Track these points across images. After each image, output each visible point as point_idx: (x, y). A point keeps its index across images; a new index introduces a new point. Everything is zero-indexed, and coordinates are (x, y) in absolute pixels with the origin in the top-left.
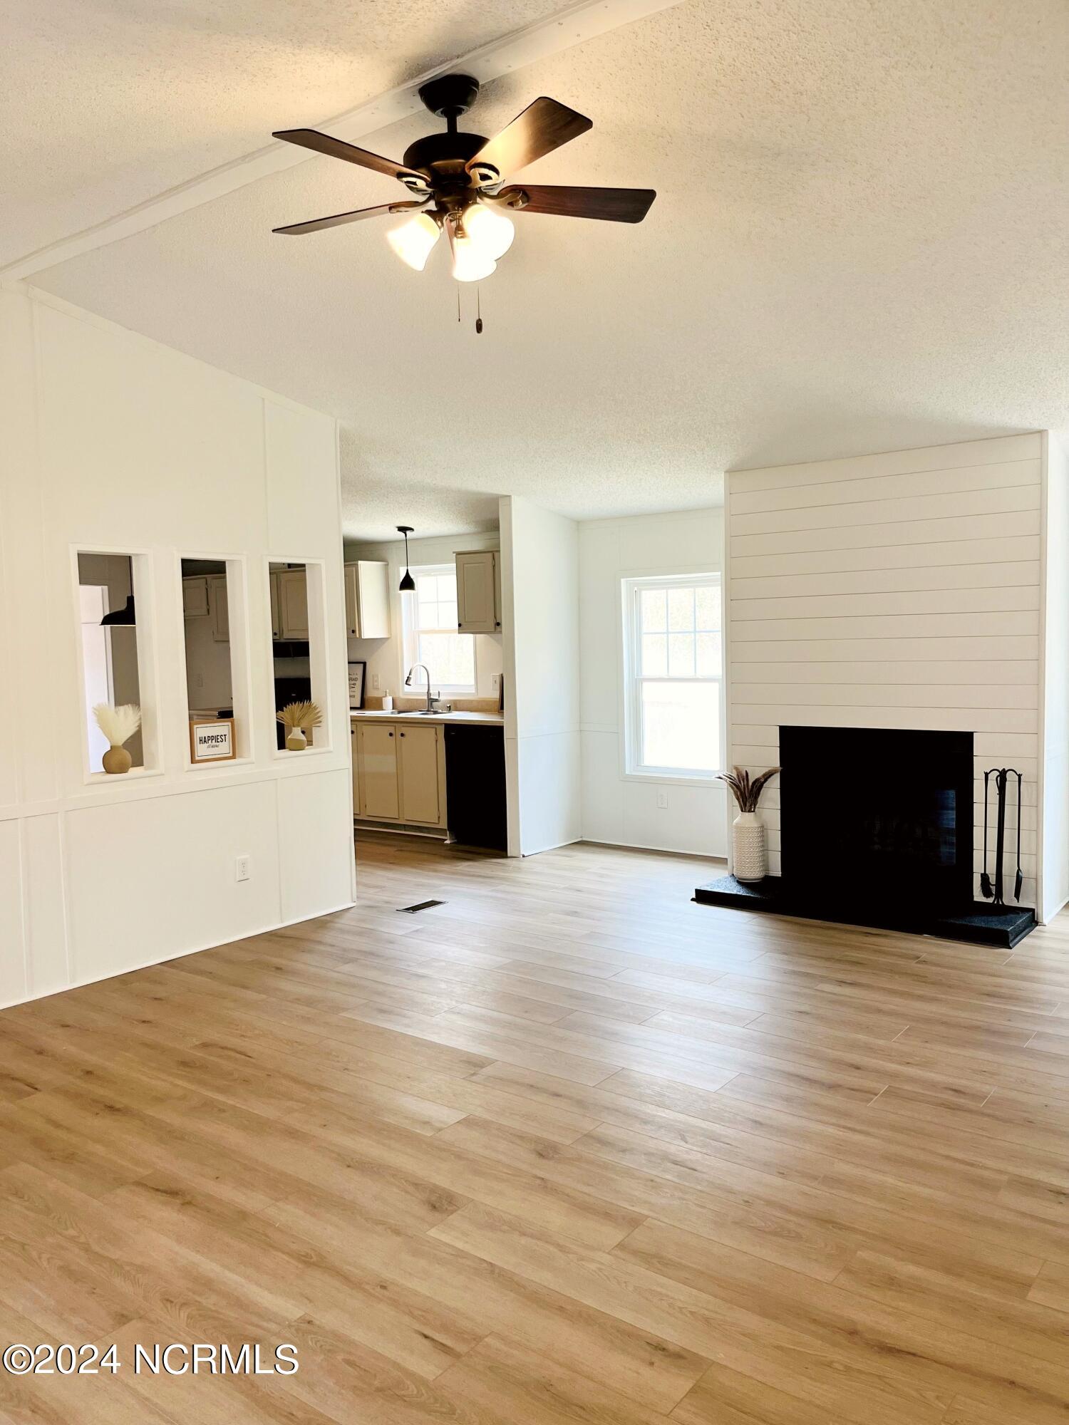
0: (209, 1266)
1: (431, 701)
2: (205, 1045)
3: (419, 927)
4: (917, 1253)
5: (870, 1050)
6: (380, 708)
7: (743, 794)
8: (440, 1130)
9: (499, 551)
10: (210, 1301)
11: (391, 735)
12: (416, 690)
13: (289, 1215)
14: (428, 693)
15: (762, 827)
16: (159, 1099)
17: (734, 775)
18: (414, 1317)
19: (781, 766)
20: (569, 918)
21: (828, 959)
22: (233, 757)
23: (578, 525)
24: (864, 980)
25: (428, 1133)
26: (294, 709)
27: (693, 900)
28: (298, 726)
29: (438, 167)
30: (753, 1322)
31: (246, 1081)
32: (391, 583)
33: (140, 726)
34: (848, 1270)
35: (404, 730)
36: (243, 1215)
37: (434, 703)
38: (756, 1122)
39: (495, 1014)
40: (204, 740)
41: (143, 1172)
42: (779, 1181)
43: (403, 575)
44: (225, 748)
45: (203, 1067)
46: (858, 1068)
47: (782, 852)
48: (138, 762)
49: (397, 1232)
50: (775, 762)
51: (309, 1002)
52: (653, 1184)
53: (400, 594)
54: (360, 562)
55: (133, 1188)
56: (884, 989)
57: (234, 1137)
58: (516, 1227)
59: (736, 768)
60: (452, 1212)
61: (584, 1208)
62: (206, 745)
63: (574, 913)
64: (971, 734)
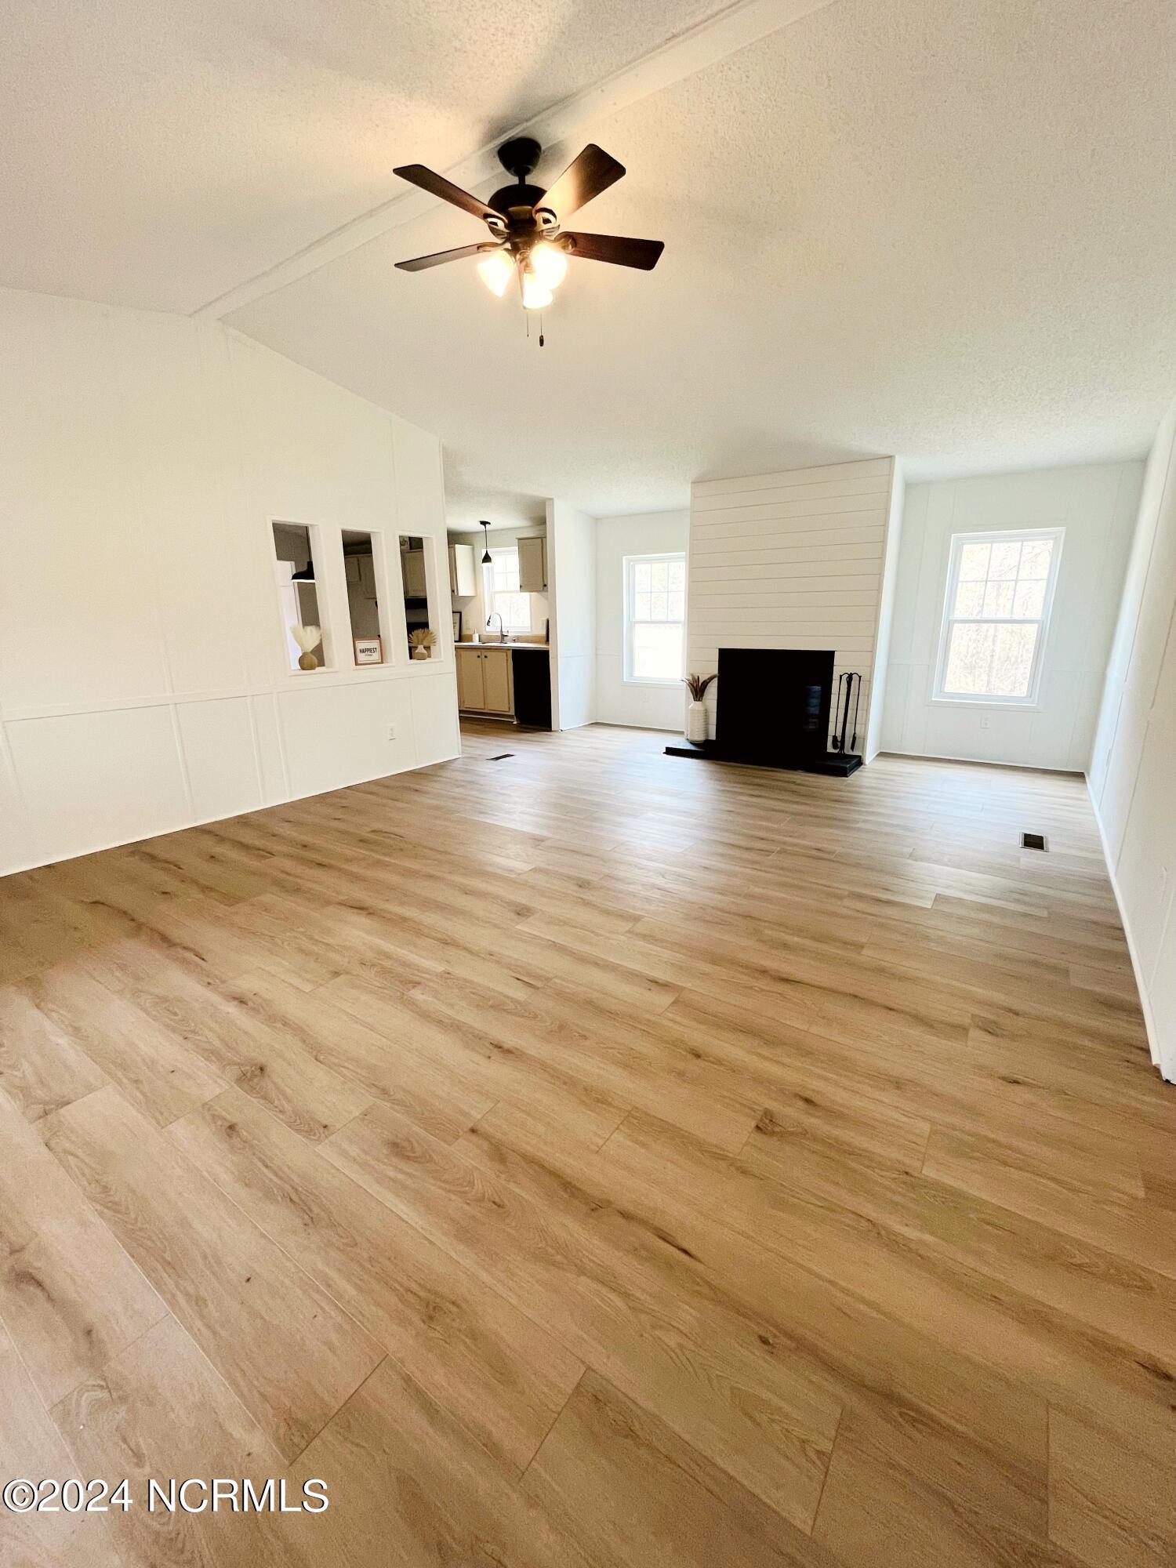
0: (388, 946)
1: (503, 636)
2: (374, 831)
3: (501, 768)
4: (799, 931)
5: (768, 829)
6: (471, 641)
7: (696, 690)
8: (519, 874)
9: (546, 537)
10: (387, 964)
11: (479, 657)
12: (493, 630)
13: (431, 919)
14: (501, 631)
15: (706, 710)
16: (348, 860)
17: (691, 678)
18: (510, 969)
19: (719, 673)
20: (592, 763)
21: (744, 783)
22: (382, 662)
23: (596, 520)
24: (763, 794)
25: (513, 876)
26: (419, 633)
27: (664, 753)
28: (422, 644)
29: (513, 212)
30: (707, 968)
31: (402, 850)
32: (476, 559)
33: (321, 640)
34: (760, 941)
35: (486, 654)
36: (405, 919)
37: (505, 638)
38: (705, 868)
39: (550, 814)
40: (362, 651)
41: (342, 898)
42: (720, 897)
43: (484, 554)
44: (376, 656)
45: (376, 843)
46: (762, 839)
47: (717, 725)
48: (322, 663)
49: (496, 926)
50: (715, 671)
51: (438, 808)
52: (647, 900)
53: (482, 567)
54: (456, 545)
55: (337, 906)
56: (778, 799)
57: (394, 879)
58: (565, 923)
59: (692, 675)
60: (530, 916)
61: (606, 912)
62: (364, 654)
63: (594, 761)
64: (832, 653)
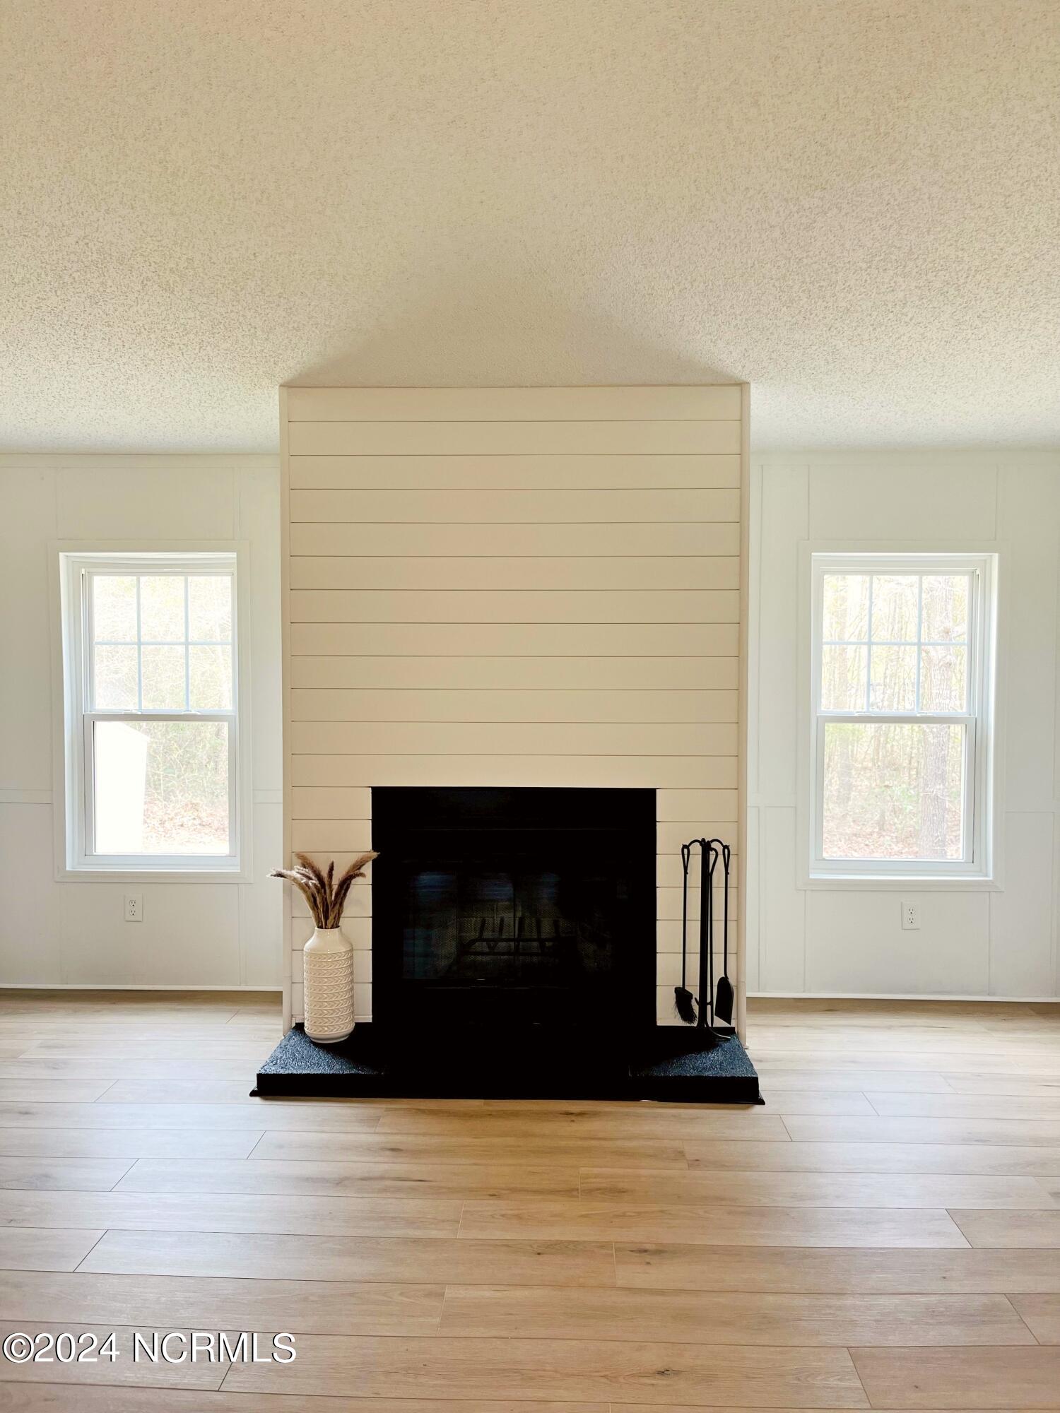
7: (318, 899)
19: (375, 848)
27: (253, 1094)
47: (374, 983)
50: (365, 846)
64: (651, 791)
